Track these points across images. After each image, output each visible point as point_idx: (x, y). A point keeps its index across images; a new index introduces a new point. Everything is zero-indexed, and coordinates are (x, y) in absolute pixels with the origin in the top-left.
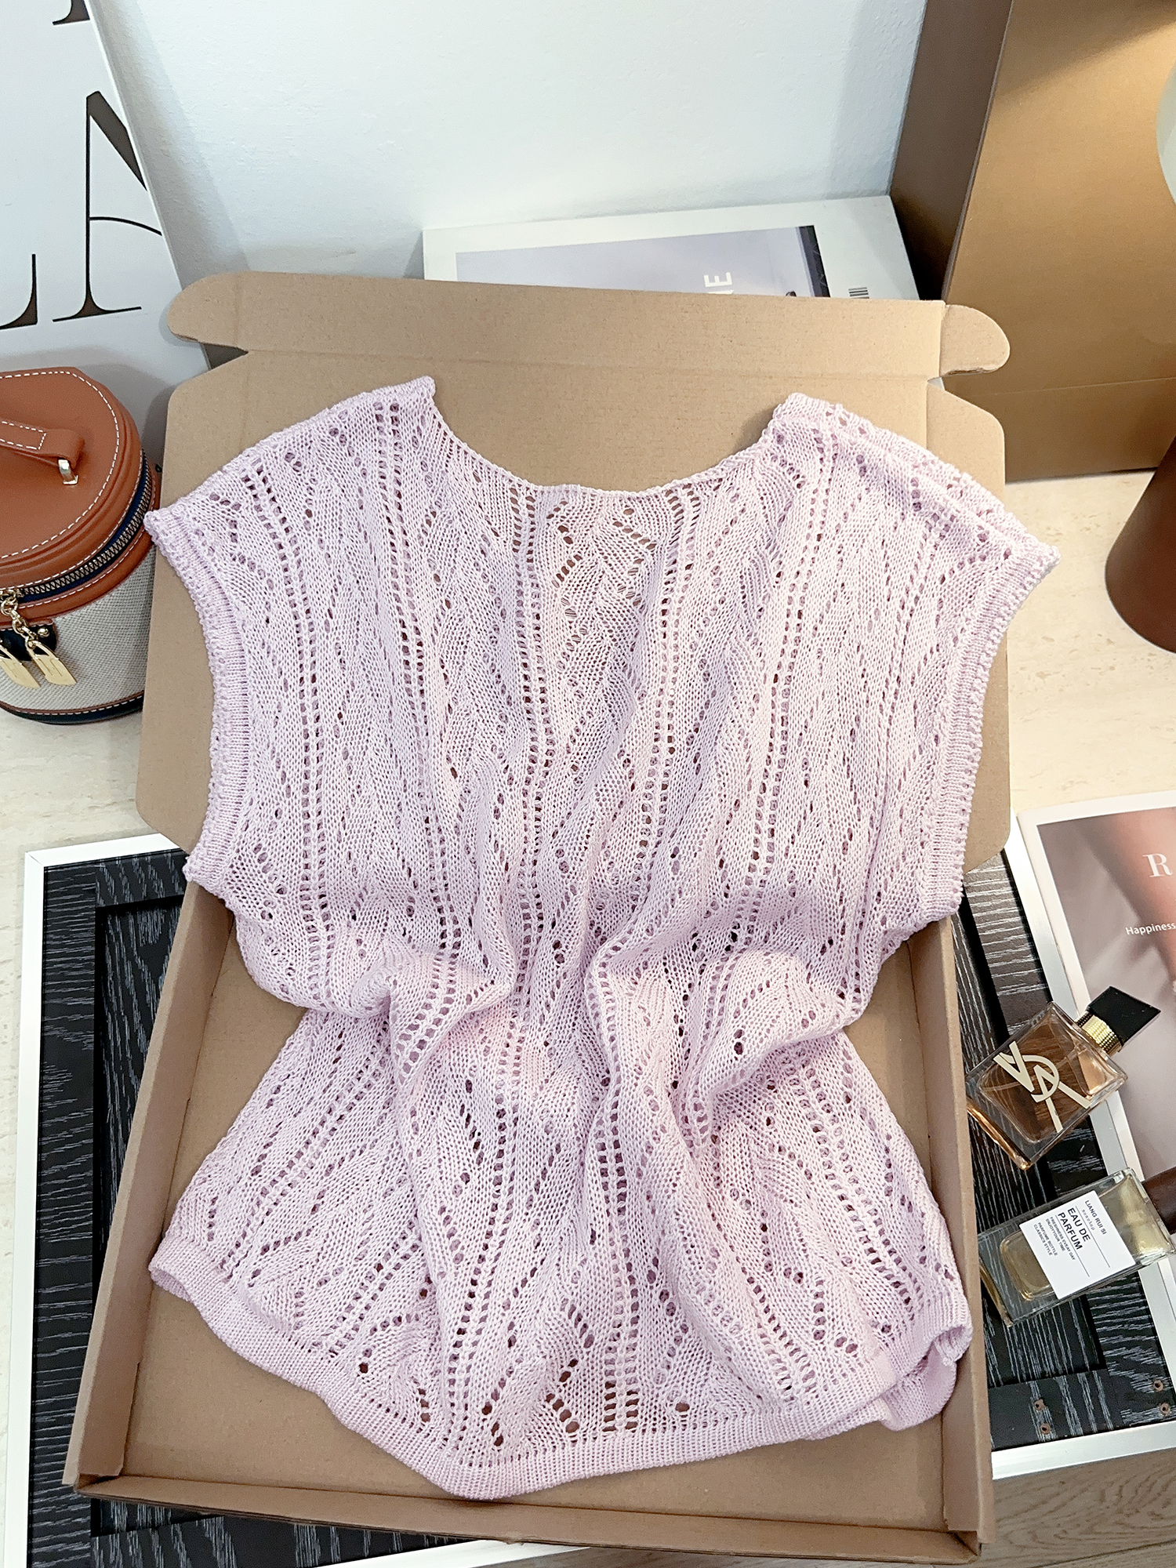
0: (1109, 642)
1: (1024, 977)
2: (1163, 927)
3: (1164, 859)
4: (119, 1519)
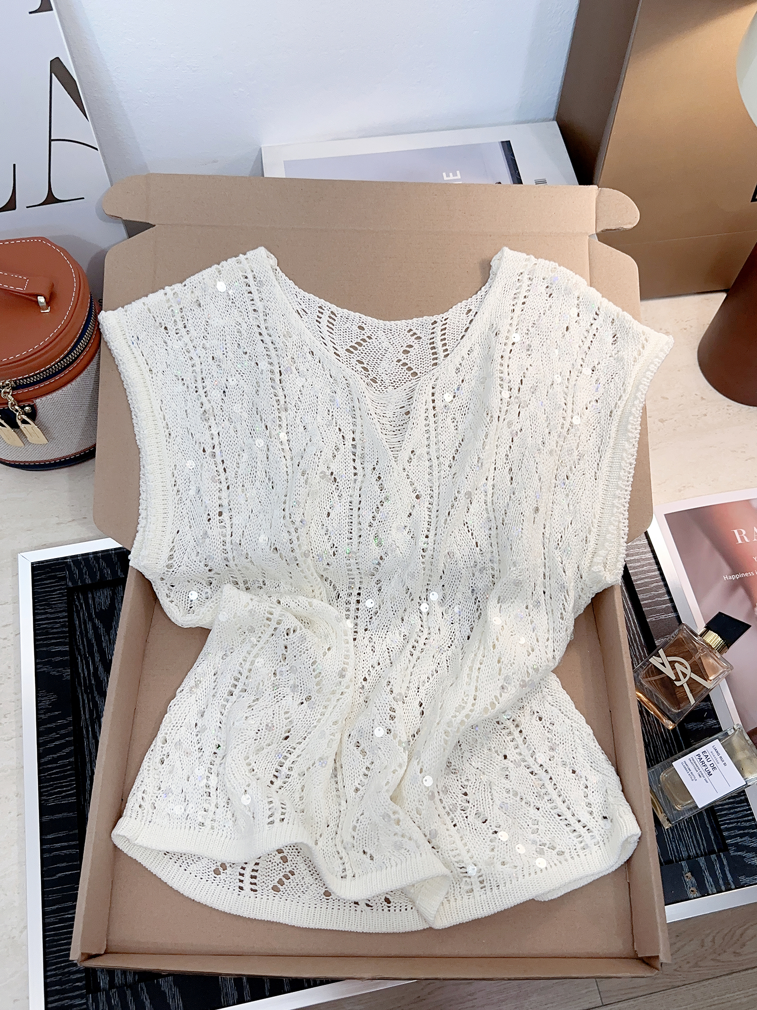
0: (702, 398)
1: (662, 609)
2: (746, 574)
3: (744, 532)
4: (103, 982)
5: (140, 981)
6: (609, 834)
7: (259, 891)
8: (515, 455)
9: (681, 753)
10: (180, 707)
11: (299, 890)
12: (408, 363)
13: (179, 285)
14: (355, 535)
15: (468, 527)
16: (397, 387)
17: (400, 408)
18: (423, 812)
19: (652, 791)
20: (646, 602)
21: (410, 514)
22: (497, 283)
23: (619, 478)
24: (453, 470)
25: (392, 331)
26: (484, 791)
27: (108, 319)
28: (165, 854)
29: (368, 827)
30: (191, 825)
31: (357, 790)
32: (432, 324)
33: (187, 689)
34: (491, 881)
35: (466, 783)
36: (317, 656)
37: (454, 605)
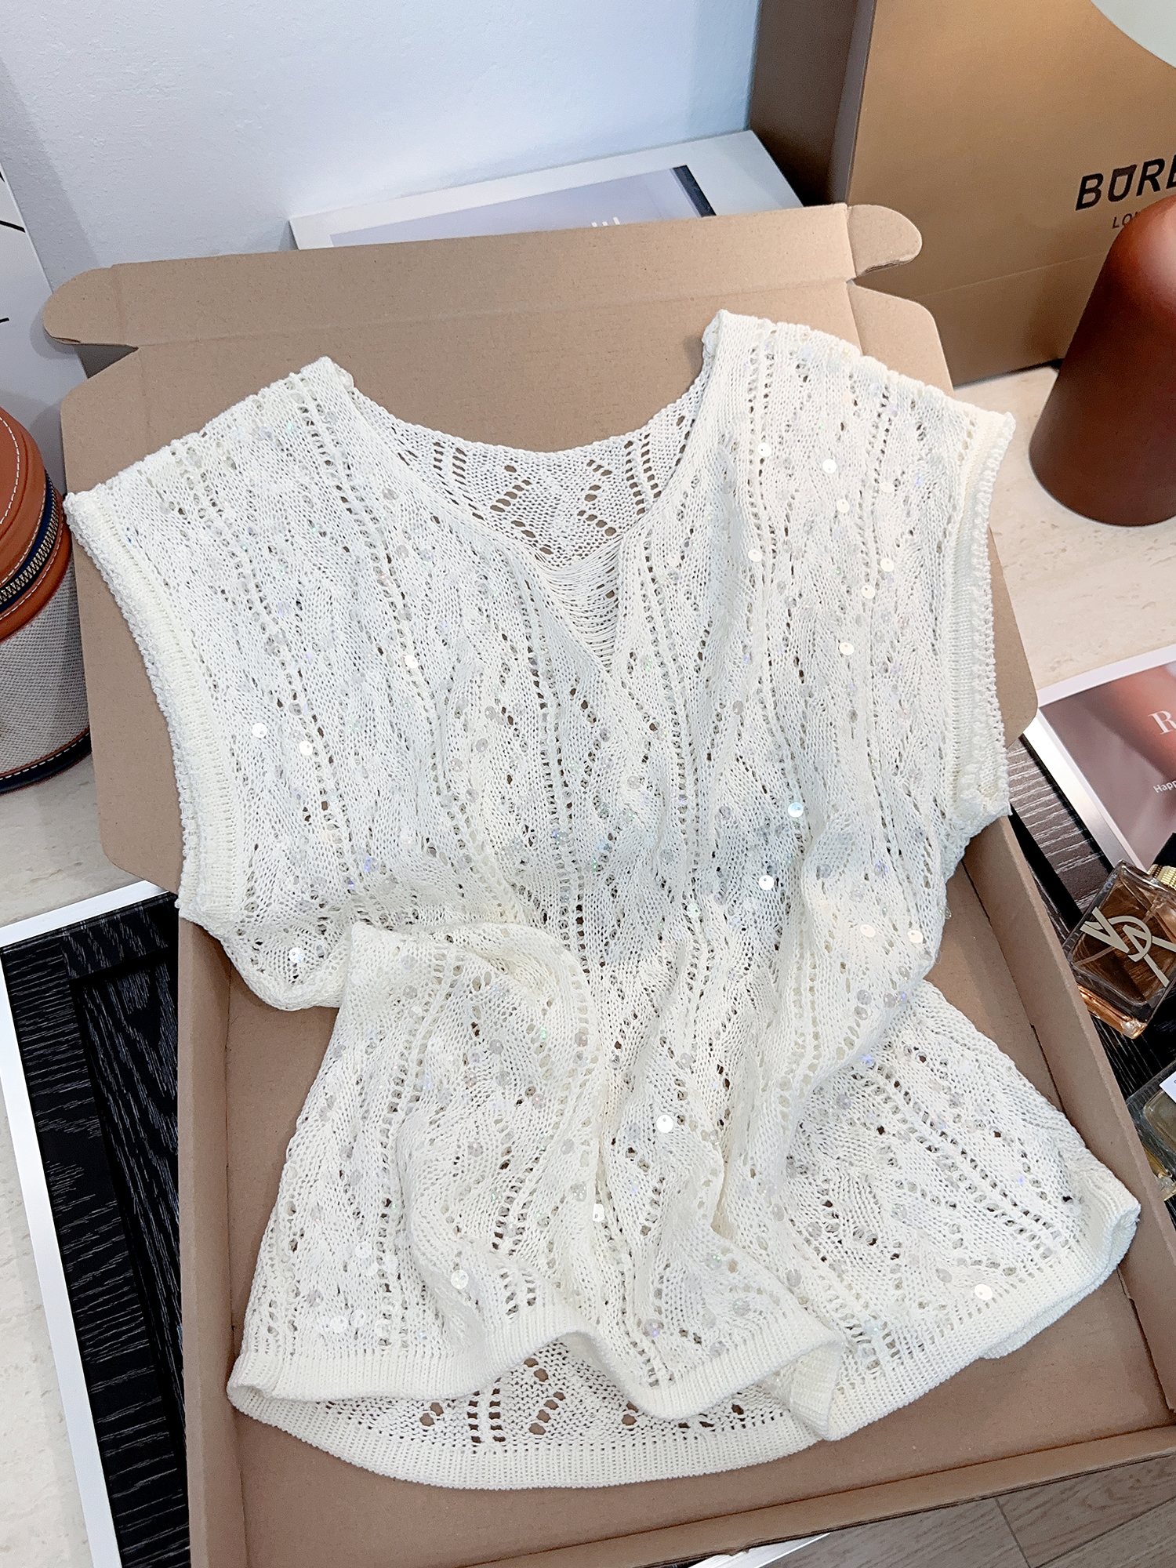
1: (1075, 851)
3: (1168, 715)
6: (1082, 1223)
7: (509, 1439)
8: (799, 635)
10: (307, 1148)
11: (578, 1424)
12: (598, 514)
13: (195, 435)
14: (561, 803)
15: (744, 763)
16: (586, 555)
17: (599, 587)
18: (770, 1243)
21: (646, 757)
22: (719, 368)
23: (974, 646)
24: (704, 674)
25: (562, 468)
26: (860, 1193)
27: (82, 507)
28: (328, 1407)
29: (683, 1285)
30: (365, 1347)
31: (645, 1231)
32: (626, 447)
33: (314, 1115)
34: (908, 1340)
35: (825, 1186)
36: (534, 1017)
37: (740, 898)
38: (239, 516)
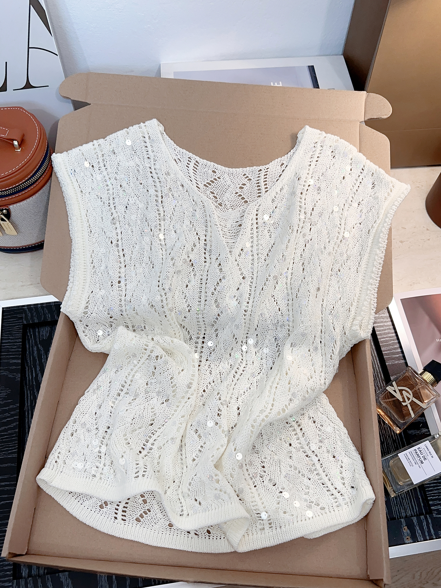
1: (397, 357)
4: (25, 572)
5: (47, 574)
6: (355, 498)
7: (127, 521)
8: (306, 255)
9: (403, 448)
10: (86, 401)
11: (152, 522)
12: (242, 195)
13: (102, 140)
14: (203, 300)
15: (274, 298)
16: (235, 209)
17: (236, 222)
18: (235, 476)
19: (384, 471)
20: (386, 352)
21: (238, 288)
22: (301, 148)
23: (372, 272)
24: (267, 262)
25: (233, 175)
26: (276, 466)
27: (56, 158)
28: (70, 493)
29: (199, 483)
30: (87, 476)
31: (194, 460)
32: (259, 171)
33: (91, 391)
34: (276, 524)
35: (264, 460)
36: (174, 374)
37: (263, 347)
38: (113, 171)
